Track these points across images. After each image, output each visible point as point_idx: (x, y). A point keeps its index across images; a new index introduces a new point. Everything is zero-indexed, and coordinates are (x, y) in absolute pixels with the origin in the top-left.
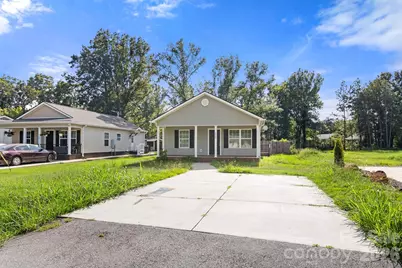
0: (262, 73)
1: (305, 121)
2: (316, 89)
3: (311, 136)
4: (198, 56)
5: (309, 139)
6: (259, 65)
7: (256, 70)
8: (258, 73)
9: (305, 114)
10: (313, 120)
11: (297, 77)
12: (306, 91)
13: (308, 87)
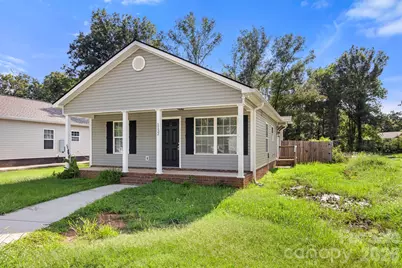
0: (296, 49)
1: (361, 115)
2: (377, 72)
3: (369, 134)
4: (212, 33)
5: (367, 138)
6: (293, 39)
7: (288, 45)
8: (291, 50)
9: (361, 106)
10: (372, 113)
11: (349, 57)
12: (363, 74)
13: (365, 69)
